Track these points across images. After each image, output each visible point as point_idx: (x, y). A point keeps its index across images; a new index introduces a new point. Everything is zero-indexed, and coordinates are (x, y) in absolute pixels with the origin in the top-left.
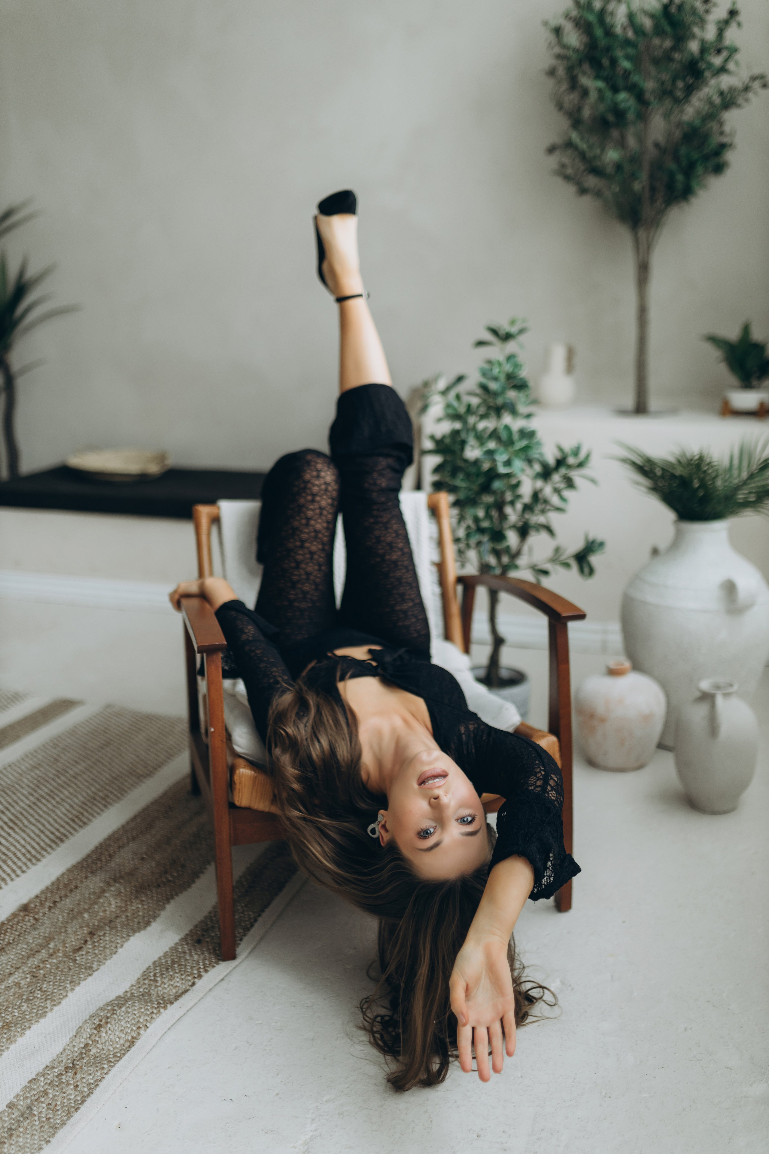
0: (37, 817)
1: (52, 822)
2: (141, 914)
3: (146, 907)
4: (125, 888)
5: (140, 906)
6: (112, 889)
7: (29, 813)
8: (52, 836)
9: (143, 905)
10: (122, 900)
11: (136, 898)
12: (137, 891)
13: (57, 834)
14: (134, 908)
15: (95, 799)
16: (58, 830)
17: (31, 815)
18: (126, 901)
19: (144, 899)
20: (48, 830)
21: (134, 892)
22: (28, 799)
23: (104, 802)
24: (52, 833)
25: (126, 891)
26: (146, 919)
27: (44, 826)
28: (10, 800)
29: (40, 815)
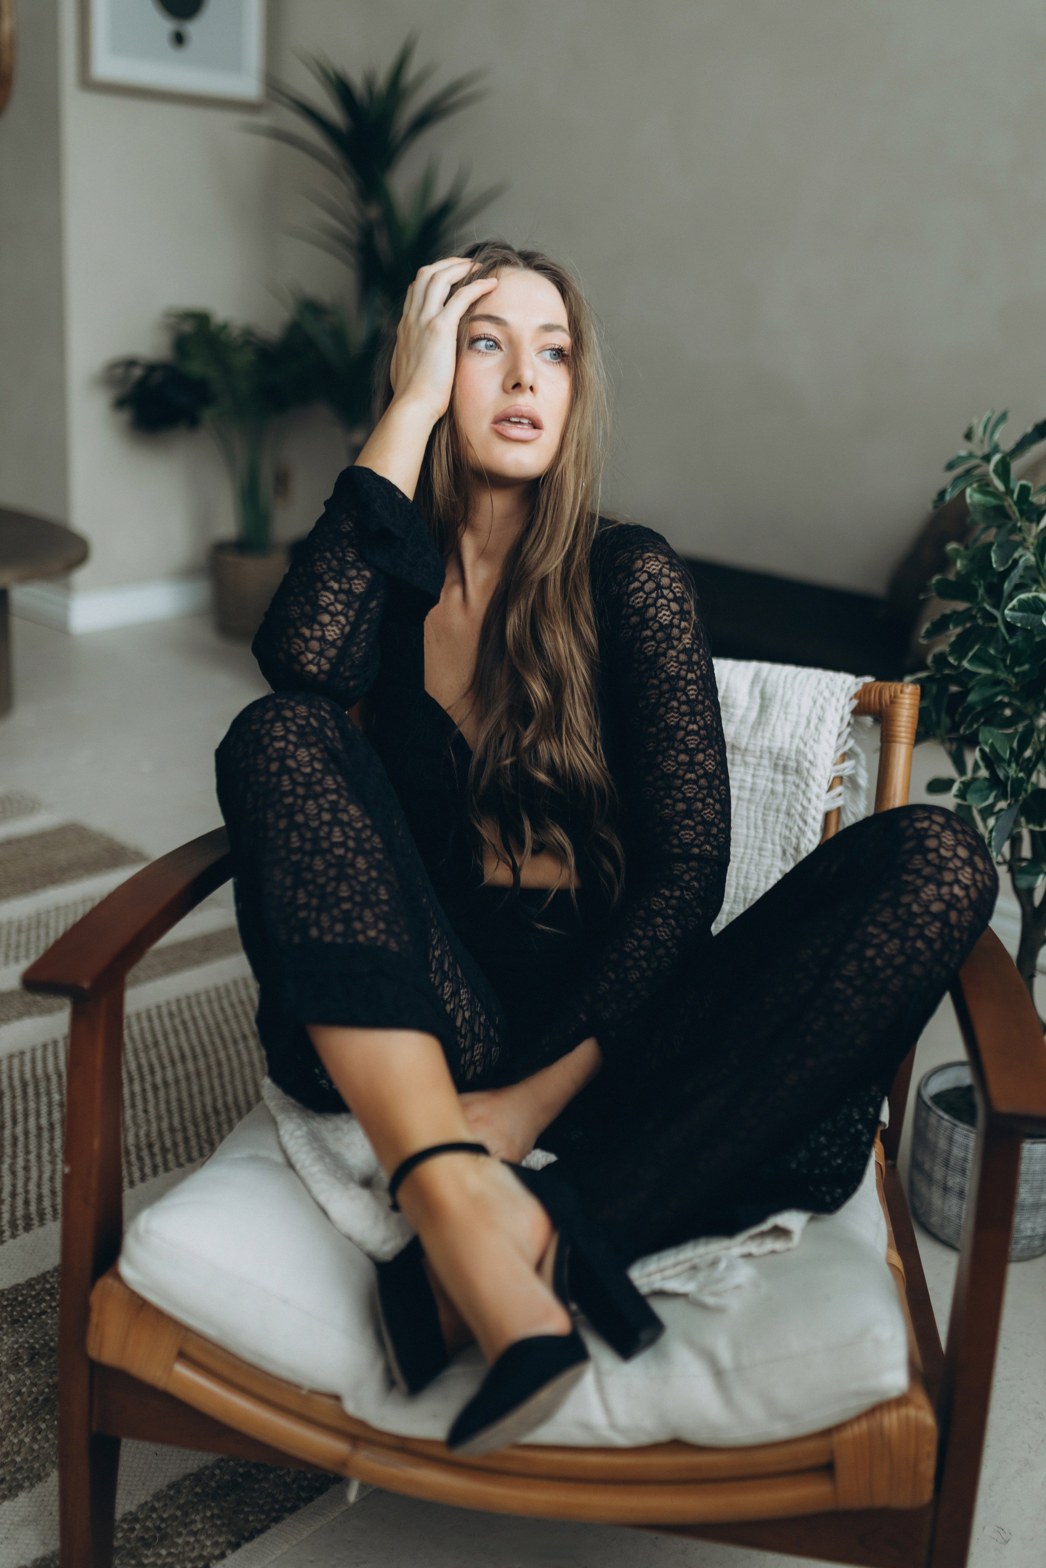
0: (32, 1157)
1: (46, 1176)
2: (18, 1459)
3: (36, 1447)
4: (34, 1384)
5: (27, 1440)
6: (12, 1378)
7: (26, 1146)
8: (20, 1213)
9: (34, 1439)
10: (11, 1411)
11: (32, 1419)
12: (47, 1400)
13: (33, 1208)
14: (16, 1441)
15: (150, 1146)
16: (40, 1198)
17: (27, 1152)
18: (13, 1418)
19: (43, 1426)
20: (27, 1192)
21: (41, 1398)
22: (50, 1113)
23: (159, 1159)
24: (27, 1203)
25: (30, 1393)
26: (19, 1476)
27: (27, 1180)
28: (20, 1108)
29: (39, 1157)
